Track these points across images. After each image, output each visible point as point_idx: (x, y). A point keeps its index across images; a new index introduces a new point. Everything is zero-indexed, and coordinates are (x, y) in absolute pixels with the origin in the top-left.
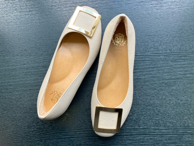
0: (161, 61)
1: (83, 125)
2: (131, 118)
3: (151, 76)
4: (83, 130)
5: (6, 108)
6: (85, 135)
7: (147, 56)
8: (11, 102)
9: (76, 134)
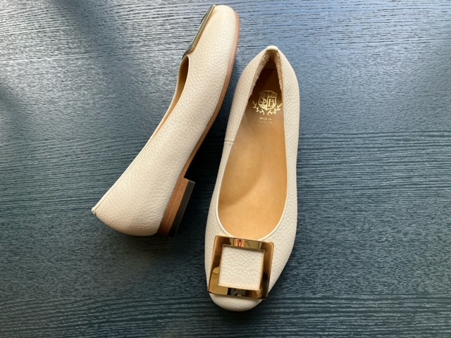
0: (355, 150)
1: (188, 289)
2: (295, 273)
3: (336, 180)
4: (186, 300)
5: (18, 248)
6: (190, 312)
7: (326, 140)
8: (31, 236)
9: (170, 309)
